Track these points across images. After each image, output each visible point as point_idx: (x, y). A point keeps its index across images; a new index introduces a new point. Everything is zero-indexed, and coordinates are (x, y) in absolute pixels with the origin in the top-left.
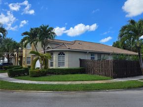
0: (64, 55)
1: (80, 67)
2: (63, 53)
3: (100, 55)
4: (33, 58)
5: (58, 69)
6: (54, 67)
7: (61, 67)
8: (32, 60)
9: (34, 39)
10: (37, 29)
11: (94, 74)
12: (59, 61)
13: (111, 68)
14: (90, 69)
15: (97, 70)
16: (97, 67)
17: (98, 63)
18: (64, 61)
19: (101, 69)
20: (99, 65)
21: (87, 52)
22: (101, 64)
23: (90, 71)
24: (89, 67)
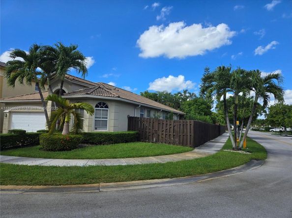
0: (107, 107)
1: (129, 129)
2: (104, 104)
5: (100, 135)
11: (157, 141)
12: (96, 118)
13: (190, 133)
14: (151, 134)
15: (164, 136)
16: (165, 131)
17: (166, 124)
18: (107, 118)
19: (172, 134)
20: (168, 128)
21: (139, 105)
22: (172, 126)
23: (151, 137)
24: (147, 131)
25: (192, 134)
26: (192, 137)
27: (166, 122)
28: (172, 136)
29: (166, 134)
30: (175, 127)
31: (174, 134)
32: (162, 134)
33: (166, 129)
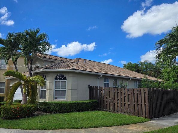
0: (65, 78)
1: (90, 98)
2: (63, 76)
3: (116, 81)
4: (9, 84)
5: (55, 104)
6: (47, 100)
7: (60, 100)
8: (8, 87)
9: (14, 52)
10: (19, 35)
11: (114, 110)
12: (56, 88)
13: (145, 102)
14: (108, 103)
15: (119, 105)
16: (120, 100)
17: (121, 93)
18: (65, 88)
19: (126, 102)
20: (123, 97)
21: (100, 75)
22: (126, 95)
23: (108, 106)
24: (105, 99)
25: (147, 104)
26: (147, 107)
27: (121, 90)
28: (127, 105)
29: (121, 103)
30: (130, 96)
31: (129, 103)
32: (118, 103)
33: (121, 98)
